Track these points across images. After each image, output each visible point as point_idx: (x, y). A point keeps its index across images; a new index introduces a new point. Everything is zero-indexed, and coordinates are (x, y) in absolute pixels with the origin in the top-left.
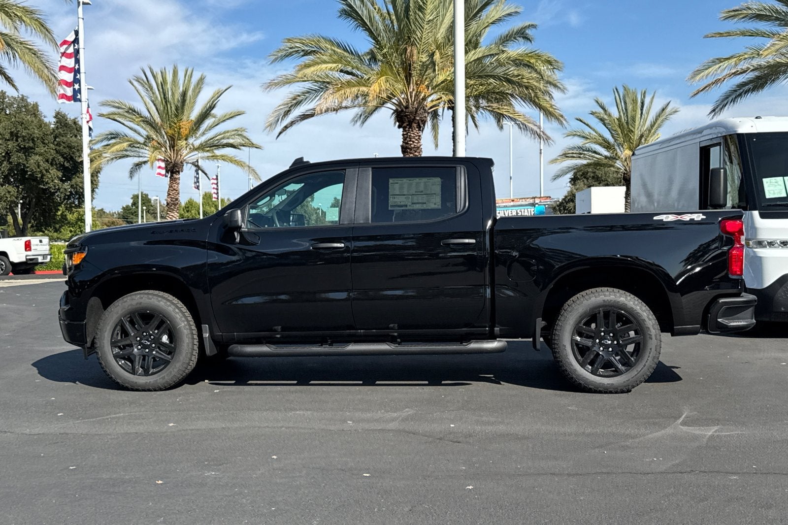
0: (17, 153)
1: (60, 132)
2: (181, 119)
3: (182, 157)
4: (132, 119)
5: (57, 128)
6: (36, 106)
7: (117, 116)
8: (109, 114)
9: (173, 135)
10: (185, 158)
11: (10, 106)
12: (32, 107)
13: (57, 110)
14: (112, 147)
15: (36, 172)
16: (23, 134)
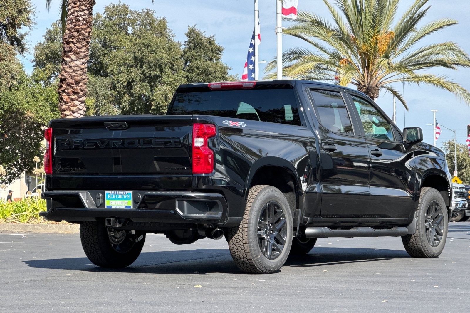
0: (140, 83)
1: (192, 54)
2: (379, 32)
3: (378, 79)
4: (318, 33)
5: (190, 48)
6: (163, 23)
7: (300, 30)
8: (290, 29)
9: (368, 51)
10: (380, 81)
11: (133, 24)
12: (159, 24)
13: (191, 26)
14: (294, 68)
15: (163, 106)
16: (149, 59)
